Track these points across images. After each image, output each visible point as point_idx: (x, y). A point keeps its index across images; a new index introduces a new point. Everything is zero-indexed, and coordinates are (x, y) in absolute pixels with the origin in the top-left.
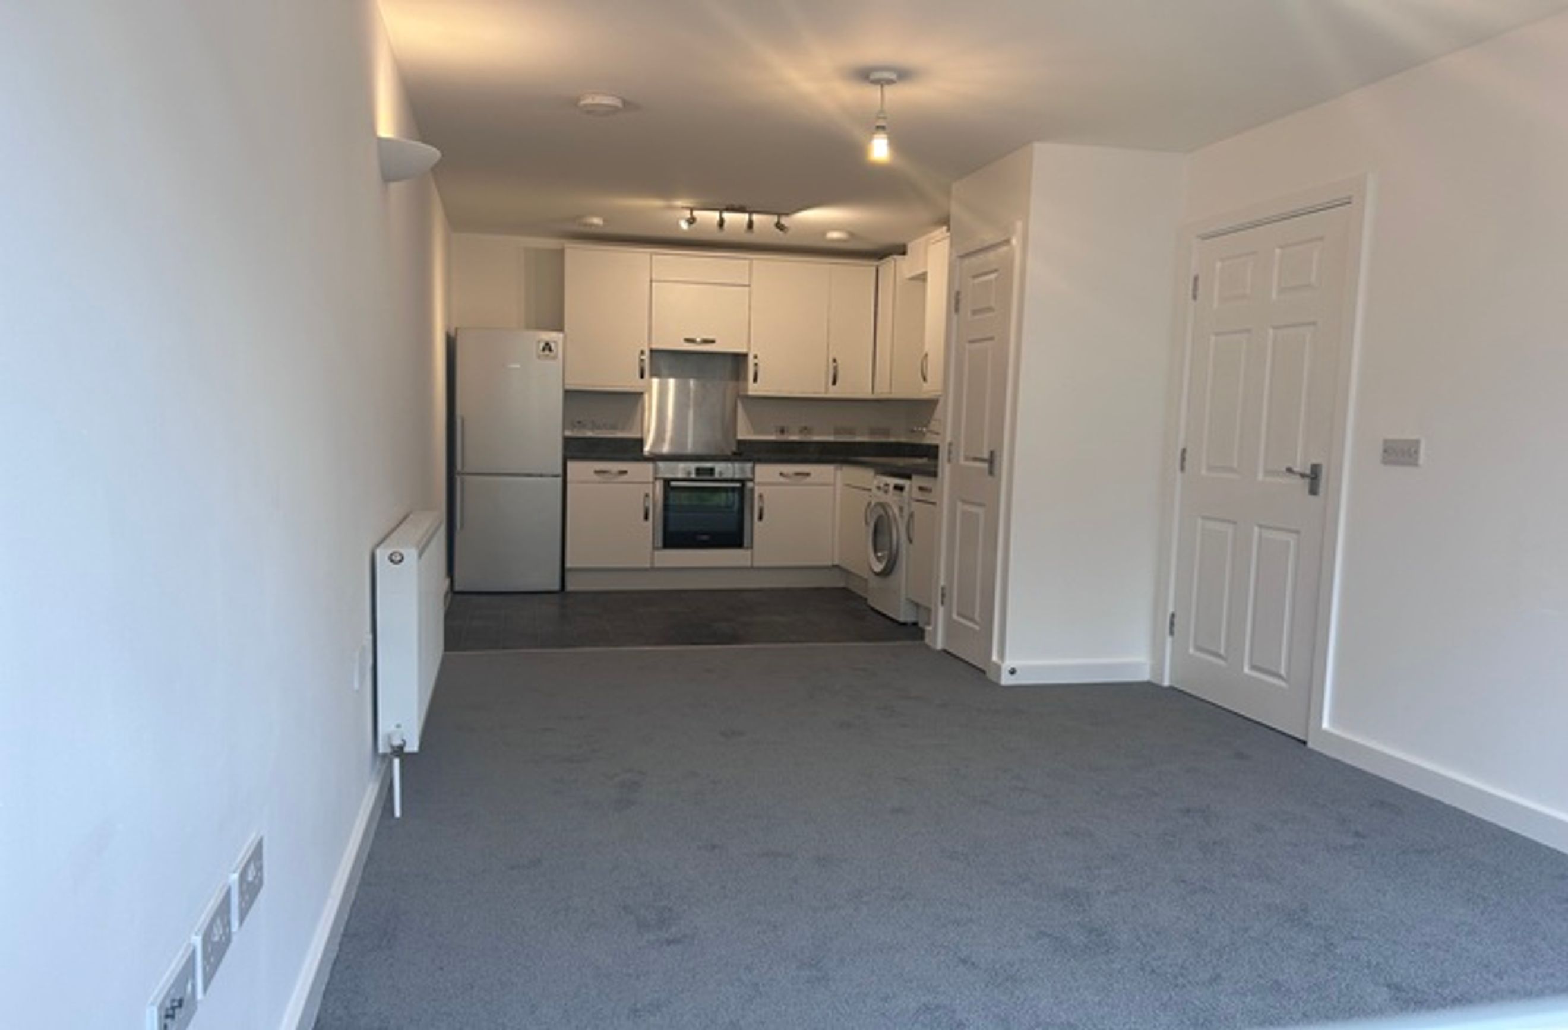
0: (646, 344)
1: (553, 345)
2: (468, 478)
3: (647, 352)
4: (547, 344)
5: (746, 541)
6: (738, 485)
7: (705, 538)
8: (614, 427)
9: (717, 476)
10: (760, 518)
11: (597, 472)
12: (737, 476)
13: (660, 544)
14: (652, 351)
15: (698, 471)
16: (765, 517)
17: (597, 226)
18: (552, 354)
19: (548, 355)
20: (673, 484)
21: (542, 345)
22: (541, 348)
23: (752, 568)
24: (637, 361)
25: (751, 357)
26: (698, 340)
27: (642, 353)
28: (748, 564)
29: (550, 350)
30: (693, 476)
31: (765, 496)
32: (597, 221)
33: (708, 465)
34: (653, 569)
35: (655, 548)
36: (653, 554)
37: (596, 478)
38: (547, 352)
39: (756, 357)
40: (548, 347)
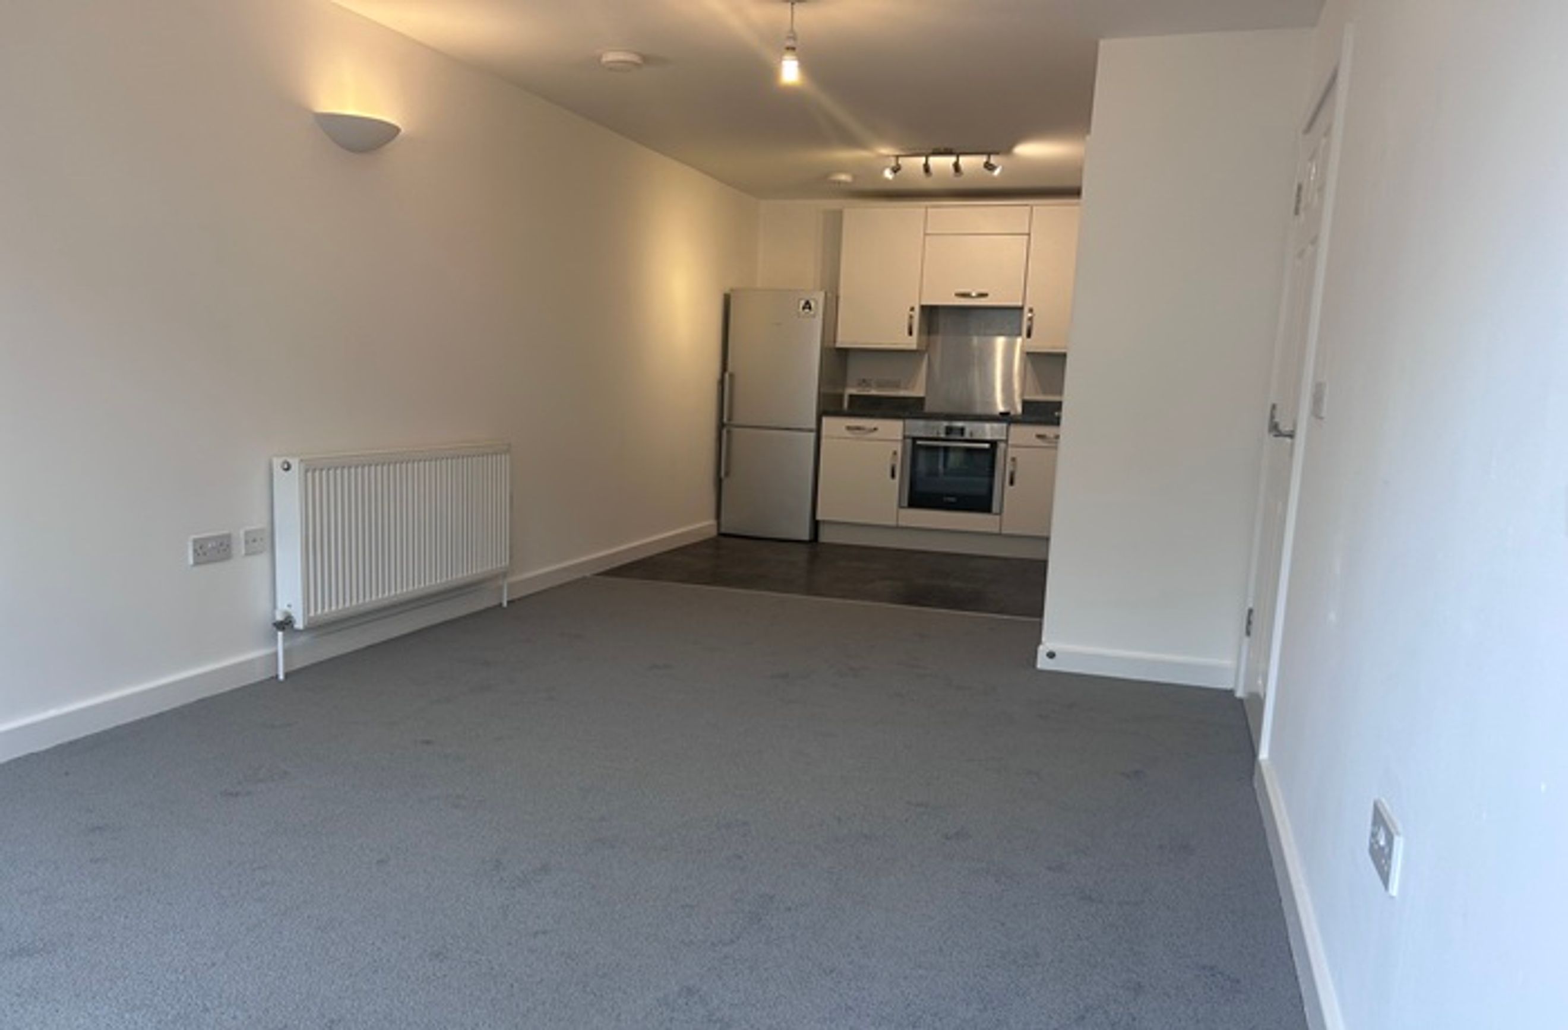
0: (917, 301)
1: (813, 304)
2: (736, 430)
3: (917, 309)
4: (807, 303)
5: (995, 507)
6: (987, 446)
7: (953, 499)
8: (897, 386)
9: (967, 436)
10: (1012, 482)
11: (849, 428)
12: (988, 437)
13: (906, 504)
14: (923, 308)
15: (949, 430)
16: (1017, 480)
17: (846, 183)
18: (812, 313)
19: (807, 313)
20: (919, 442)
21: (802, 303)
22: (801, 306)
23: (1000, 534)
24: (907, 317)
25: (1026, 310)
26: (974, 294)
27: (912, 309)
28: (996, 530)
29: (810, 308)
30: (943, 435)
31: (1019, 460)
32: (844, 177)
33: (960, 424)
34: (897, 528)
35: (900, 507)
36: (898, 513)
37: (848, 434)
38: (807, 310)
39: (1031, 310)
40: (808, 306)
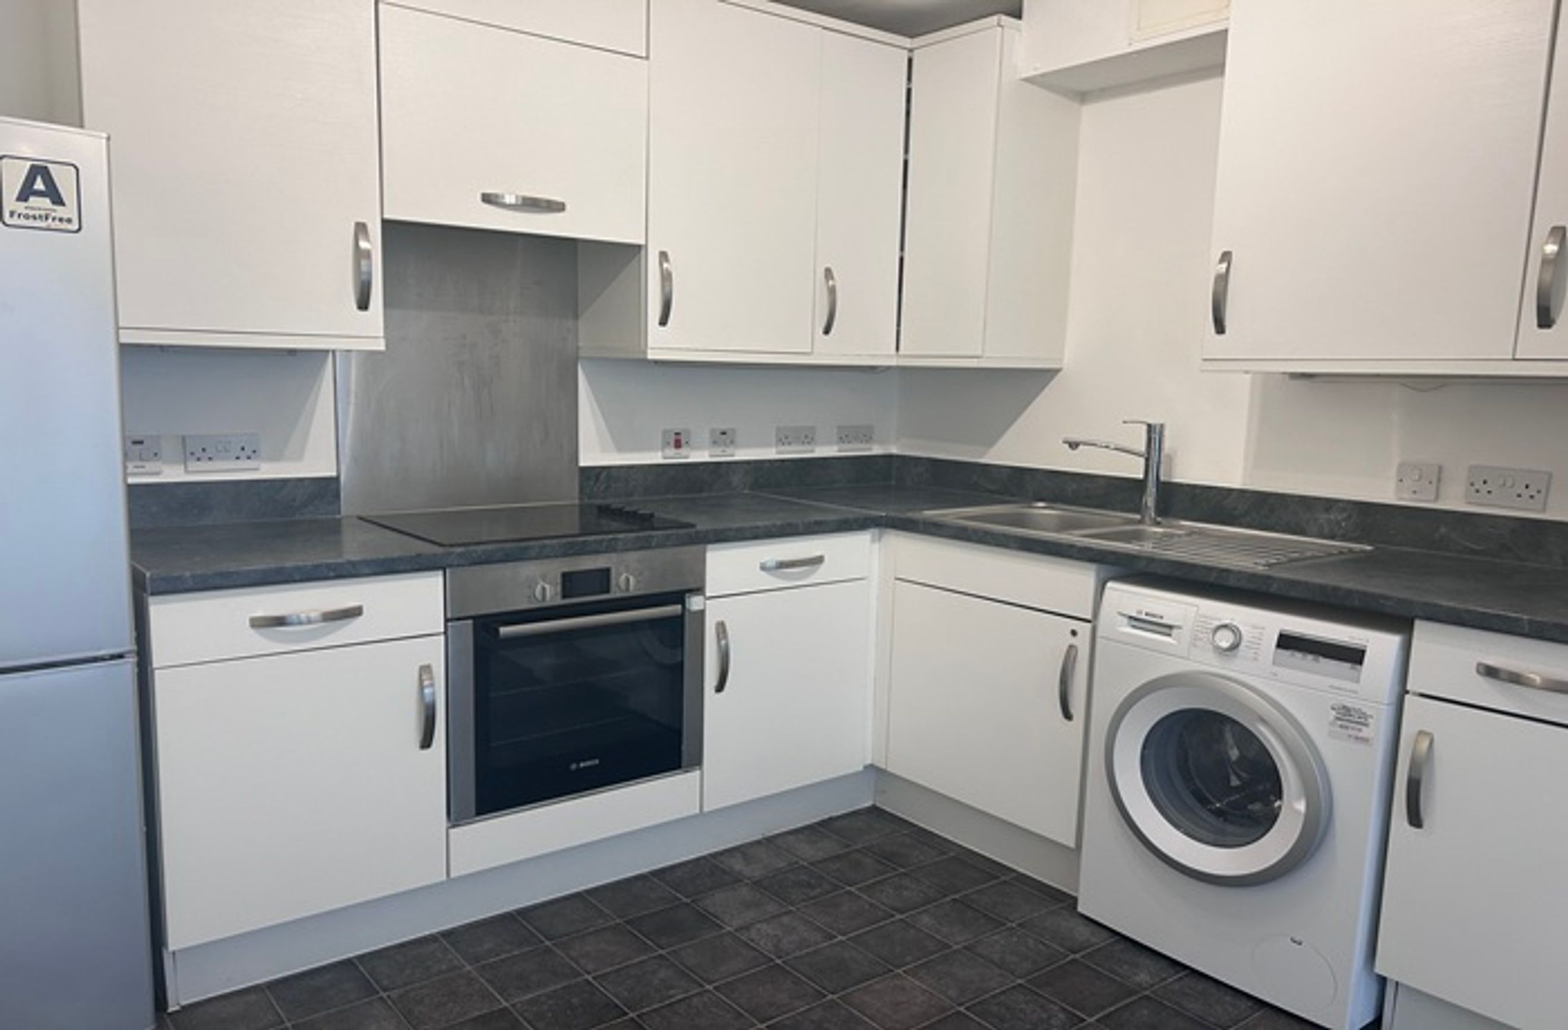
0: (377, 204)
3: (376, 231)
5: (689, 751)
9: (615, 589)
10: (722, 684)
11: (258, 623)
13: (467, 808)
14: (392, 226)
15: (570, 582)
16: (732, 680)
20: (500, 630)
23: (700, 815)
24: (348, 255)
25: (652, 256)
26: (514, 198)
27: (361, 229)
28: (694, 809)
30: (555, 600)
31: (729, 630)
34: (449, 882)
35: (454, 821)
36: (448, 841)
37: (258, 640)
39: (664, 256)
